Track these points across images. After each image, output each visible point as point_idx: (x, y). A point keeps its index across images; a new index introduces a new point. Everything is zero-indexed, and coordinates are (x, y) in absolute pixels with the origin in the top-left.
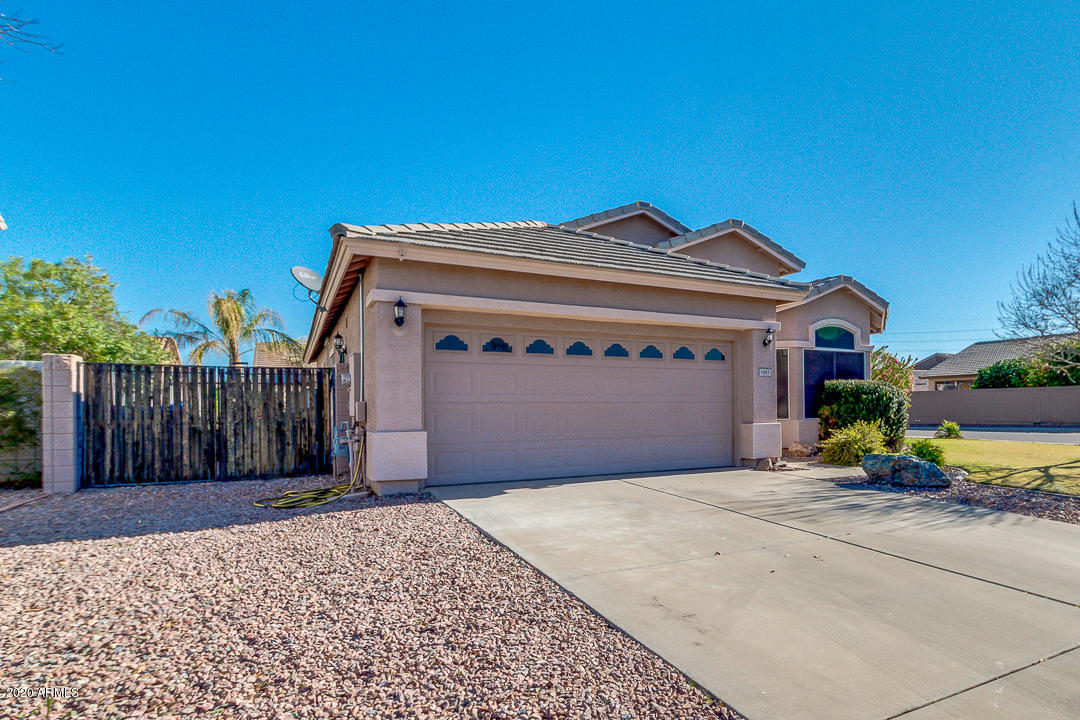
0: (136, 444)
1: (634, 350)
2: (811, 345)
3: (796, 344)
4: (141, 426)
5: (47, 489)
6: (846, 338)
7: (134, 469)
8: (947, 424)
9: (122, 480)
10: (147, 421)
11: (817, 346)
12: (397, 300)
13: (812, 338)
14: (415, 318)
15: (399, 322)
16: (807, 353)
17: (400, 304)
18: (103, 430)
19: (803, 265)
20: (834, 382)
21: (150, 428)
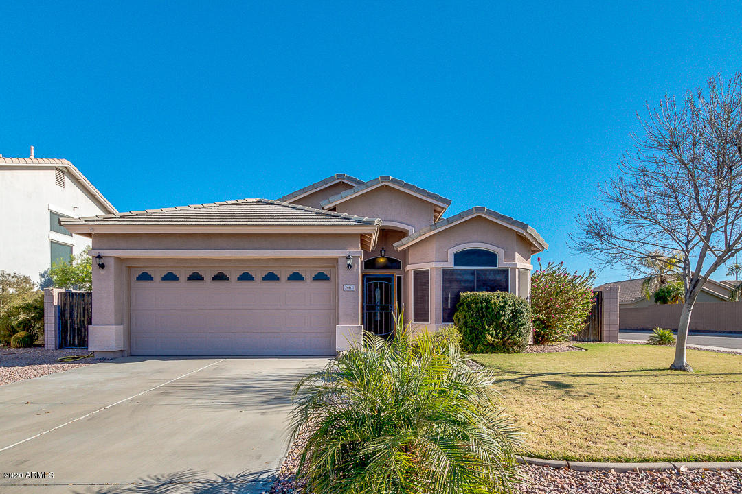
0: (78, 329)
1: (259, 275)
2: (450, 265)
3: (433, 265)
4: (80, 321)
5: (46, 348)
6: (491, 258)
7: (78, 340)
8: (660, 331)
9: (74, 345)
10: (82, 319)
11: (455, 265)
12: (97, 255)
13: (451, 259)
14: (111, 264)
15: (102, 266)
16: (445, 272)
17: (99, 257)
18: (67, 322)
19: (448, 202)
20: (476, 293)
21: (83, 321)
